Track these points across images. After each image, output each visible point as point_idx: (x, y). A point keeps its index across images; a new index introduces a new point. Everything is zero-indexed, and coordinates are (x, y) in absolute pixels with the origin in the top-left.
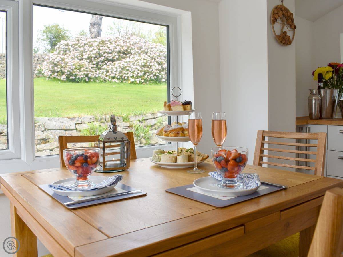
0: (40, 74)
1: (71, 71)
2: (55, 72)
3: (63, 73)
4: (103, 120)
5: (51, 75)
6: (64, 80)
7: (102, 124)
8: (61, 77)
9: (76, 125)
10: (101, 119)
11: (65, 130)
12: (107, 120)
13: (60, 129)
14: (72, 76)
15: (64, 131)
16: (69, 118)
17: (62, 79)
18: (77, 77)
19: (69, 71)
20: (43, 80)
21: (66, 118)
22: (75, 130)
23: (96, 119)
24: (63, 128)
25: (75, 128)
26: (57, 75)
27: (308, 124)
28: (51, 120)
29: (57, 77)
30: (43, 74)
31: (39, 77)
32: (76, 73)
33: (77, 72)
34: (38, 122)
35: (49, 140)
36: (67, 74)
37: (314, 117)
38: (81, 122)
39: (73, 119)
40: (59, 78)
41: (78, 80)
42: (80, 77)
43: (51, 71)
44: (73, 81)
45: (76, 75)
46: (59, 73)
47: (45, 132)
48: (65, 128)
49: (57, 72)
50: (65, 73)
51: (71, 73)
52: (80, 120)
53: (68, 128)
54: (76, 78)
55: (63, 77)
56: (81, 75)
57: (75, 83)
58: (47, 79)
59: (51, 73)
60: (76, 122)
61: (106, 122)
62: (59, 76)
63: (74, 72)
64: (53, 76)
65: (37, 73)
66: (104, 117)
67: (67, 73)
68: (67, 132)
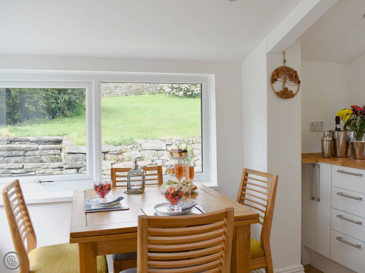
0: (162, 90)
1: (188, 87)
2: (175, 88)
3: (181, 90)
4: (189, 142)
5: (170, 91)
6: (182, 95)
7: (188, 146)
8: (179, 93)
9: (167, 146)
10: (188, 141)
11: (158, 150)
12: (194, 142)
13: (154, 149)
14: (189, 92)
15: (156, 151)
16: (162, 140)
17: (180, 95)
18: (194, 93)
19: (187, 88)
20: (164, 96)
21: (159, 140)
22: (166, 150)
23: (184, 141)
24: (155, 149)
25: (166, 149)
26: (176, 92)
27: (317, 161)
28: (147, 142)
29: (176, 93)
30: (164, 90)
31: (160, 93)
32: (192, 89)
33: (194, 88)
34: (136, 143)
35: (144, 158)
36: (184, 91)
37: (325, 156)
38: (171, 144)
39: (164, 141)
40: (177, 94)
41: (195, 95)
42: (196, 93)
43: (170, 88)
44: (190, 96)
45: (193, 91)
46: (177, 89)
47: (141, 152)
48: (157, 149)
49: (176, 88)
50: (183, 89)
51: (188, 89)
52: (171, 142)
53: (160, 149)
54: (192, 93)
55: (181, 93)
56: (197, 91)
57: (192, 98)
58: (168, 94)
59: (171, 90)
60: (167, 144)
61: (193, 144)
62: (177, 92)
63: (191, 88)
64: (173, 92)
65: (159, 89)
66: (191, 139)
67: (184, 89)
68: (159, 152)
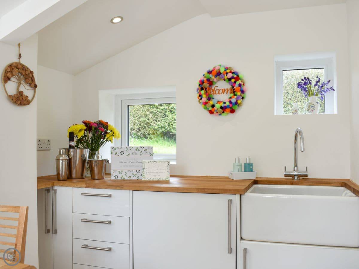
37: (61, 178)
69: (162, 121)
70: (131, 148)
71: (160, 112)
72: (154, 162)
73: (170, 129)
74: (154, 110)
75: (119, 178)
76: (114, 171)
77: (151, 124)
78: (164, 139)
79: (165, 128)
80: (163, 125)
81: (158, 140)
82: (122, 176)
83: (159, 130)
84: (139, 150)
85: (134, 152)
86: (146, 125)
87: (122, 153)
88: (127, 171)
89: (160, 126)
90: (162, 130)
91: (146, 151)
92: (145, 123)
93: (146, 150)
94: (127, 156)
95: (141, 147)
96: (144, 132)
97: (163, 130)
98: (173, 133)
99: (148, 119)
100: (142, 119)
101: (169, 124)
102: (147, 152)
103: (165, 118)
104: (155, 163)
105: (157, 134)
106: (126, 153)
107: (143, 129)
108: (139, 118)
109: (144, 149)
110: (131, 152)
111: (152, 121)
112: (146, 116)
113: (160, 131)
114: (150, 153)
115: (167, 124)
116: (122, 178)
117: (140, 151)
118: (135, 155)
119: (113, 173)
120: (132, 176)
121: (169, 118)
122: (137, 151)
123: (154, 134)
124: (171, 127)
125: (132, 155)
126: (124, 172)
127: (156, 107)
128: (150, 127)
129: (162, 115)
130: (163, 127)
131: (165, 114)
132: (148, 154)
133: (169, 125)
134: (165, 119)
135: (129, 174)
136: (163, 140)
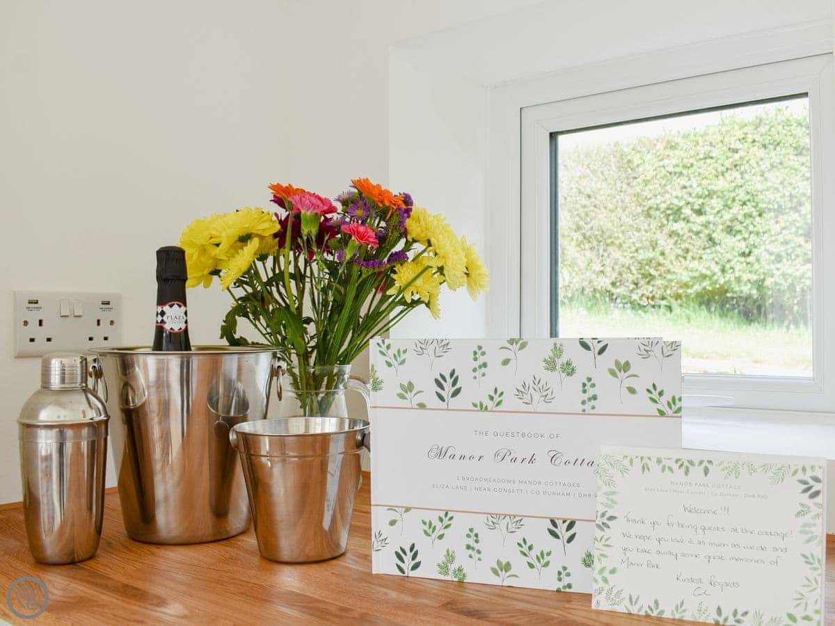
69: (701, 258)
70: (506, 354)
71: (697, 233)
72: (686, 466)
73: (728, 282)
74: (679, 226)
75: (429, 570)
76: (393, 515)
77: (671, 267)
78: (709, 310)
79: (711, 278)
80: (705, 271)
81: (693, 316)
82: (450, 557)
83: (692, 286)
84: (569, 370)
85: (529, 382)
86: (657, 270)
87: (448, 389)
88: (479, 524)
89: (696, 274)
90: (704, 284)
91: (621, 375)
92: (654, 265)
93: (626, 367)
94: (483, 408)
95: (585, 345)
96: (651, 292)
97: (706, 283)
98: (736, 292)
99: (663, 254)
100: (642, 255)
101: (724, 267)
102: (631, 382)
103: (713, 249)
104: (697, 471)
105: (687, 296)
106: (474, 390)
107: (649, 282)
108: (637, 251)
109: (608, 360)
110: (508, 380)
111: (673, 258)
112: (654, 245)
113: (697, 288)
114: (655, 392)
115: (719, 267)
116: (444, 568)
117: (580, 377)
118: (544, 407)
119: (387, 531)
120: (519, 564)
121: (722, 251)
122: (553, 379)
123: (678, 297)
124: (730, 276)
125: (518, 405)
126: (461, 525)
127: (684, 219)
128: (669, 276)
129: (702, 241)
130: (704, 277)
131: (711, 239)
132: (641, 402)
133: (723, 271)
134: (712, 253)
135: (498, 545)
136: (704, 312)
